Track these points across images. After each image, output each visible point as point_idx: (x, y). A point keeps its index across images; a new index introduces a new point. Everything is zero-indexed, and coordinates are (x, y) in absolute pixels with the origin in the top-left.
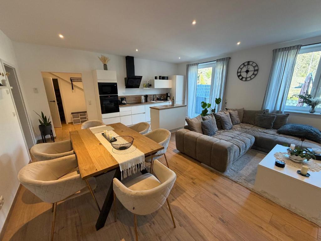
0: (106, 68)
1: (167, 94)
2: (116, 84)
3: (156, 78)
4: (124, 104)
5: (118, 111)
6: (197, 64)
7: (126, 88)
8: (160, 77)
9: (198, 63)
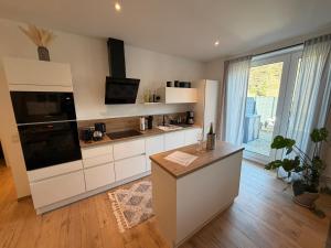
0: (44, 54)
1: (189, 113)
2: (71, 95)
3: (169, 84)
4: (98, 139)
5: (79, 157)
6: (249, 57)
7: (106, 103)
8: (176, 82)
9: (252, 56)
